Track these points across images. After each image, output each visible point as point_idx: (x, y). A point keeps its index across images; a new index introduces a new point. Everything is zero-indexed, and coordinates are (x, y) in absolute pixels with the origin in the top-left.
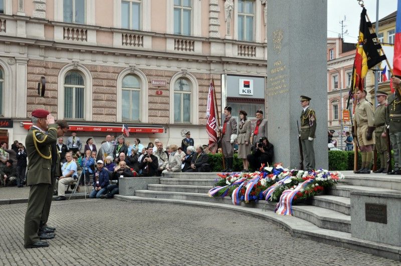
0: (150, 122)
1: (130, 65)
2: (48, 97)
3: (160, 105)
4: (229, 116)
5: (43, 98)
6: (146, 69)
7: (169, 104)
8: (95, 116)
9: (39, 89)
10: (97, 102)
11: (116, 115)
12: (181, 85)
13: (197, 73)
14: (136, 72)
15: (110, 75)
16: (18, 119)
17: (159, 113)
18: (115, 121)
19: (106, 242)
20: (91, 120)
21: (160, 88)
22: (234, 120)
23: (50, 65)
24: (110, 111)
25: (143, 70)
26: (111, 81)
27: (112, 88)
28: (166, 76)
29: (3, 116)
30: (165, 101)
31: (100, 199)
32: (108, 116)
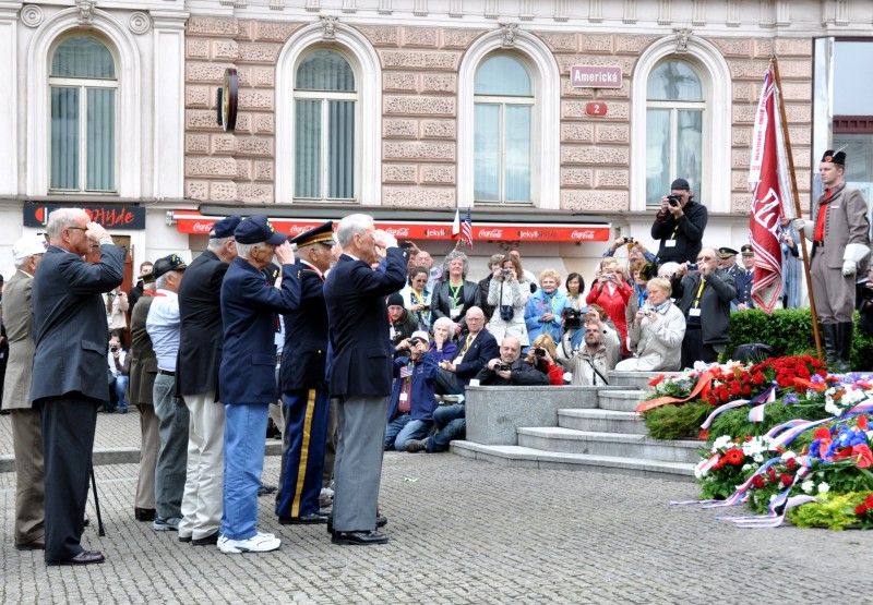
0: (567, 206)
1: (501, 20)
2: (247, 133)
3: (598, 149)
4: (839, 182)
5: (230, 137)
6: (552, 34)
7: (628, 145)
8: (391, 190)
9: (219, 108)
10: (395, 145)
11: (454, 186)
12: (673, 80)
13: (728, 39)
14: (520, 44)
15: (437, 57)
16: (160, 202)
17: (597, 176)
18: (451, 204)
19: (429, 587)
20: (378, 203)
21: (599, 94)
22: (856, 194)
23: (253, 32)
24: (437, 172)
25: (542, 36)
26: (441, 77)
27: (443, 99)
28: (620, 54)
29: (115, 194)
30: (614, 137)
31: (406, 454)
32: (430, 190)
